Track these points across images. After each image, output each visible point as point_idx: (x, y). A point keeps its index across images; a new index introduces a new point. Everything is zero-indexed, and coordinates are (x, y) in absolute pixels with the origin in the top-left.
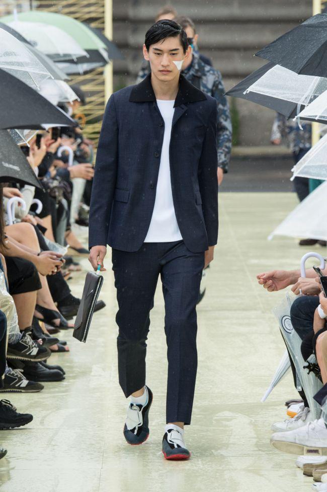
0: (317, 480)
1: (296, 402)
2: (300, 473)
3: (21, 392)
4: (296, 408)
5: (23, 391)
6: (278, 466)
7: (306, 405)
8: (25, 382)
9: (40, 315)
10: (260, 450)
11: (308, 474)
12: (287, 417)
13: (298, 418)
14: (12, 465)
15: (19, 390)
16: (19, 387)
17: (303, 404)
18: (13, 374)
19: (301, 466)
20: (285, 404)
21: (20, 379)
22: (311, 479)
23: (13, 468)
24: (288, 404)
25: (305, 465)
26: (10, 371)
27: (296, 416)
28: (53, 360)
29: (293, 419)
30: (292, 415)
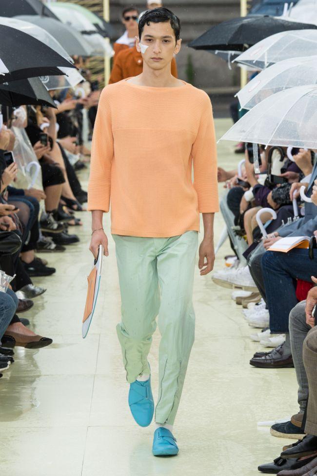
0: (245, 307)
1: (231, 256)
2: (234, 303)
3: (50, 252)
4: (232, 261)
5: (52, 251)
6: (220, 298)
7: (238, 259)
8: (53, 246)
9: (63, 202)
10: (207, 288)
11: (239, 303)
12: (225, 266)
13: (233, 267)
14: (45, 300)
15: (50, 251)
16: (50, 249)
17: (236, 258)
18: (45, 241)
19: (235, 299)
20: (224, 257)
21: (50, 244)
22: (241, 306)
23: (46, 302)
24: (226, 258)
25: (237, 298)
26: (43, 239)
27: (231, 266)
28: (72, 231)
29: (229, 268)
30: (228, 265)
